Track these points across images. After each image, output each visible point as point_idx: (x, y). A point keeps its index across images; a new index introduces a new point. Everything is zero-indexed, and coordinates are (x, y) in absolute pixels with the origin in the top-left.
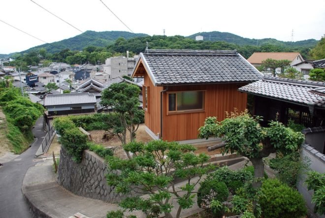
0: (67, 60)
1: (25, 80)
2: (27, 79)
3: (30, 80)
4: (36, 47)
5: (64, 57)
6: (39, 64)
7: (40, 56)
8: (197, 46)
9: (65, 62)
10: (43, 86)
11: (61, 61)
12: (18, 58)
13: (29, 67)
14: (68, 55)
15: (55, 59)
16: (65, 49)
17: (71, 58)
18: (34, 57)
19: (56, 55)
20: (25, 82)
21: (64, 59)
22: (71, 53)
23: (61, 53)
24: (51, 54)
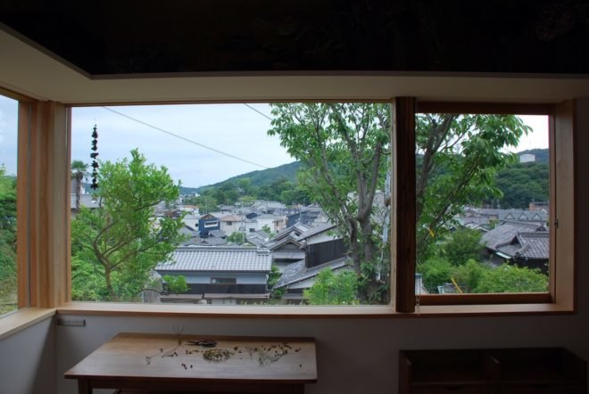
0: (281, 197)
1: (197, 225)
2: (200, 225)
3: (206, 226)
4: (238, 177)
5: (278, 192)
6: (237, 204)
7: (241, 190)
8: (523, 172)
9: (279, 201)
10: (224, 238)
11: (272, 199)
12: (206, 193)
13: (219, 206)
14: (285, 189)
15: (263, 196)
16: (281, 178)
17: (289, 194)
18: (230, 191)
19: (266, 189)
20: (197, 228)
21: (277, 196)
22: (290, 186)
23: (274, 186)
24: (257, 188)
